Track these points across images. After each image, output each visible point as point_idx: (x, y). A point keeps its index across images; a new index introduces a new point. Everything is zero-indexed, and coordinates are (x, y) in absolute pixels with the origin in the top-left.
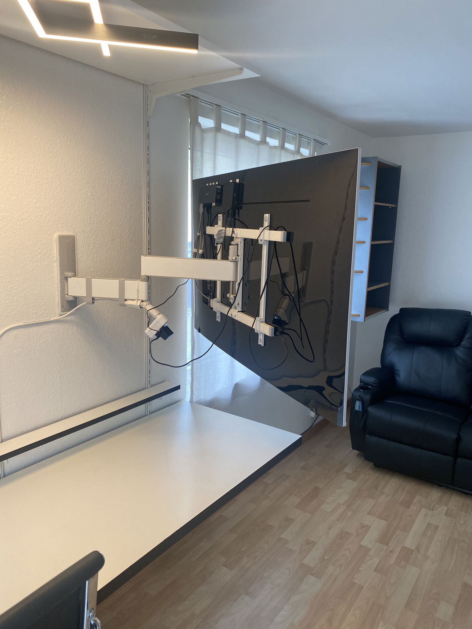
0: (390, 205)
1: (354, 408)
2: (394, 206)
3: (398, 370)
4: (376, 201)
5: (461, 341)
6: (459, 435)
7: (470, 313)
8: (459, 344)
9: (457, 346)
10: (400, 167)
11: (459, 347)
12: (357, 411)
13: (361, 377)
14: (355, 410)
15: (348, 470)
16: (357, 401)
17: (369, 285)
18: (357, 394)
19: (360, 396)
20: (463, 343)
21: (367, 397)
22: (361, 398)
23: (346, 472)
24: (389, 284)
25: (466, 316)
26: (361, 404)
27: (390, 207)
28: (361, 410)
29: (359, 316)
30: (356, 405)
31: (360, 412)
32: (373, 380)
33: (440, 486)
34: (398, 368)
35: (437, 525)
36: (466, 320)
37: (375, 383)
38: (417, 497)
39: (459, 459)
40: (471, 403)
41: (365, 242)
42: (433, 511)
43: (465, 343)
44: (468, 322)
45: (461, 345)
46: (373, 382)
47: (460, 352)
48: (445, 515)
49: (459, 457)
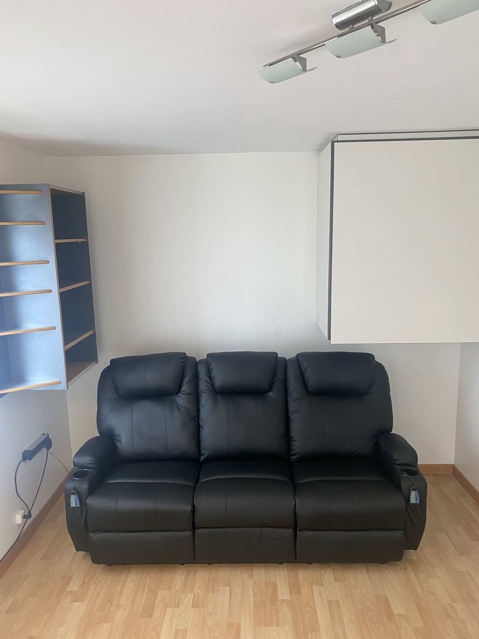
0: (80, 240)
1: (69, 505)
2: (84, 240)
3: (118, 436)
4: (56, 237)
5: (180, 388)
6: (193, 506)
7: (185, 354)
8: (179, 391)
9: (177, 393)
10: (84, 193)
11: (179, 394)
12: (74, 508)
13: (74, 460)
14: (71, 507)
15: (74, 586)
16: (72, 496)
17: (66, 341)
18: (70, 485)
19: (74, 489)
20: (183, 389)
21: (84, 486)
22: (77, 491)
23: (70, 592)
24: (93, 332)
25: (182, 358)
26: (77, 498)
28: (78, 505)
29: (60, 383)
30: (71, 501)
31: (77, 508)
32: (89, 460)
33: (182, 564)
34: (118, 433)
35: (185, 628)
36: (183, 363)
37: (91, 462)
38: (159, 594)
39: (198, 531)
40: (200, 454)
41: (51, 291)
42: (179, 608)
43: (185, 388)
44: (184, 365)
45: (181, 391)
46: (89, 463)
47: (181, 400)
48: (192, 607)
49: (197, 528)
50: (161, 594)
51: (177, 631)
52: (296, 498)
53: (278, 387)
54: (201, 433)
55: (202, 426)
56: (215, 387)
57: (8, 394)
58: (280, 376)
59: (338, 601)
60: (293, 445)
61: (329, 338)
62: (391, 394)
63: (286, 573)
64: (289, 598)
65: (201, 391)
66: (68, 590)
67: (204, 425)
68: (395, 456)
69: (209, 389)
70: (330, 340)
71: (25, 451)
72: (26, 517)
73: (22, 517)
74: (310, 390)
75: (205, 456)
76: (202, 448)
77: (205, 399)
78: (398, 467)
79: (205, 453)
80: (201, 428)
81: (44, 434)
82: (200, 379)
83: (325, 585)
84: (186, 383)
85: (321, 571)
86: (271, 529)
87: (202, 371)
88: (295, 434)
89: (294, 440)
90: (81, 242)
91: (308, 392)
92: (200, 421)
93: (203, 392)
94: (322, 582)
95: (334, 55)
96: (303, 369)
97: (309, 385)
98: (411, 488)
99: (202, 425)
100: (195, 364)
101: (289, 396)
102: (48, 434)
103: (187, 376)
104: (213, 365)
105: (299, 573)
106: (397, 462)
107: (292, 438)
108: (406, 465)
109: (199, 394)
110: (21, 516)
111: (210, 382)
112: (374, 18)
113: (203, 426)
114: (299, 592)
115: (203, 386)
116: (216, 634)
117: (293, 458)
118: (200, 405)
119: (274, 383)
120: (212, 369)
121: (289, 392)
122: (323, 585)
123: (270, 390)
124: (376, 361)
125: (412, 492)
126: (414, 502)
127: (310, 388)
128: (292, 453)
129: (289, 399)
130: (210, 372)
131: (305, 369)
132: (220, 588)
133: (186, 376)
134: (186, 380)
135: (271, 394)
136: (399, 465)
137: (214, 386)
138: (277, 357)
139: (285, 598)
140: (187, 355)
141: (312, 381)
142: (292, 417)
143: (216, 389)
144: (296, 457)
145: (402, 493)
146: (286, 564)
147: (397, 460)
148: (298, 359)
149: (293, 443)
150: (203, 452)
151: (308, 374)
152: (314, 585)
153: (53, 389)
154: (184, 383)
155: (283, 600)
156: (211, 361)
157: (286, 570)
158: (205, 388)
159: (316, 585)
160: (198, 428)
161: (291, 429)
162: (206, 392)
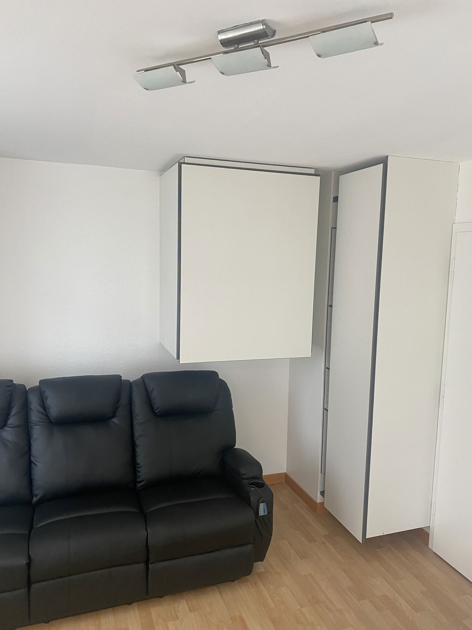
5: (6, 420)
6: (29, 557)
7: (12, 381)
8: (5, 425)
9: (3, 427)
11: (5, 428)
20: (9, 422)
25: (9, 386)
36: (10, 392)
39: (34, 587)
40: (32, 496)
43: (12, 421)
44: (11, 395)
45: (8, 424)
47: (8, 434)
49: (33, 583)
52: (148, 528)
53: (122, 412)
54: (33, 472)
55: (34, 464)
56: (51, 417)
58: (124, 400)
60: (139, 472)
61: (178, 357)
62: (234, 409)
63: (138, 614)
65: (32, 423)
67: (37, 462)
68: (242, 471)
69: (44, 421)
70: (179, 360)
74: (156, 411)
75: (38, 497)
76: (34, 488)
77: (38, 432)
78: (245, 481)
79: (39, 493)
80: (33, 465)
82: (31, 409)
83: (181, 618)
84: (13, 415)
85: (175, 604)
87: (34, 400)
88: (140, 460)
89: (140, 466)
91: (155, 414)
92: (32, 458)
93: (34, 424)
94: (177, 616)
95: (219, 70)
96: (150, 390)
97: (155, 407)
98: (260, 501)
99: (34, 462)
100: (25, 391)
101: (134, 420)
103: (15, 407)
104: (48, 393)
105: (152, 611)
106: (244, 477)
107: (139, 464)
108: (254, 478)
109: (31, 427)
111: (44, 412)
112: (259, 42)
113: (36, 463)
115: (35, 417)
117: (139, 485)
118: (32, 439)
119: (119, 407)
120: (47, 398)
121: (134, 416)
122: (178, 619)
123: (114, 416)
124: (220, 379)
125: (261, 504)
126: (263, 515)
127: (156, 410)
128: (138, 480)
129: (135, 422)
130: (44, 401)
131: (152, 391)
133: (13, 407)
134: (14, 411)
135: (115, 420)
136: (247, 479)
137: (49, 416)
138: (121, 380)
140: (14, 382)
141: (159, 403)
142: (138, 442)
143: (52, 420)
144: (142, 484)
145: (250, 506)
146: (136, 603)
147: (244, 475)
148: (143, 381)
149: (138, 469)
150: (36, 492)
151: (155, 395)
152: (169, 621)
154: (12, 415)
156: (44, 388)
157: (137, 611)
158: (37, 419)
159: (171, 621)
160: (30, 465)
161: (137, 454)
162: (39, 424)
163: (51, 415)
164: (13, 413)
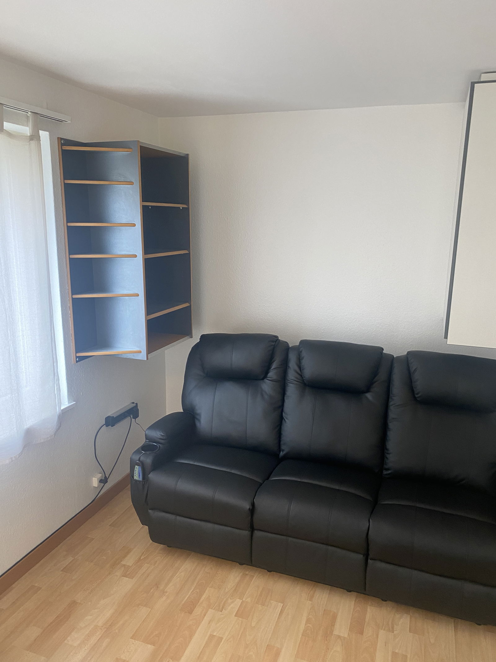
0: (181, 206)
1: (133, 477)
2: (185, 206)
3: (198, 414)
5: (267, 373)
6: (253, 505)
7: (276, 337)
8: (265, 377)
9: (263, 379)
10: (188, 155)
11: (265, 380)
12: (136, 481)
13: (148, 432)
15: (129, 561)
17: (149, 309)
18: (136, 457)
19: (139, 460)
20: (270, 374)
21: (148, 461)
23: (124, 565)
24: (189, 305)
25: (273, 342)
26: (140, 469)
27: (181, 208)
28: (141, 479)
29: (140, 352)
30: (135, 473)
31: (139, 481)
32: (160, 435)
33: (241, 564)
34: (198, 412)
35: (221, 636)
36: (273, 346)
37: (162, 438)
38: (207, 591)
39: (257, 533)
40: (280, 450)
41: (135, 256)
42: (221, 612)
43: (272, 374)
44: (274, 348)
45: (268, 377)
46: (159, 437)
47: (267, 386)
48: (235, 616)
49: (256, 530)
50: (209, 592)
51: (212, 637)
52: (371, 520)
53: (378, 388)
54: (282, 427)
55: (285, 420)
56: (304, 378)
57: (93, 357)
58: (382, 376)
59: (406, 656)
60: (387, 458)
61: (446, 337)
63: (352, 607)
64: (346, 636)
65: (288, 380)
66: (123, 563)
67: (287, 418)
69: (299, 381)
70: (446, 339)
71: (109, 417)
72: (103, 481)
73: (99, 481)
74: (416, 396)
75: (284, 452)
76: (282, 443)
77: (292, 390)
79: (285, 449)
80: (283, 421)
81: (133, 403)
82: (289, 367)
83: (395, 632)
84: (274, 369)
85: (396, 614)
86: (339, 550)
87: (293, 358)
88: (391, 445)
89: (388, 452)
90: (182, 208)
91: (415, 398)
92: (283, 413)
93: (290, 382)
94: (393, 628)
96: (412, 370)
97: (416, 391)
99: (285, 418)
100: (286, 348)
101: (390, 400)
102: (137, 404)
103: (275, 362)
104: (304, 354)
105: (369, 610)
107: (387, 449)
109: (287, 384)
110: (98, 479)
111: (299, 372)
113: (285, 419)
114: (362, 633)
115: (292, 375)
116: (251, 653)
117: (385, 472)
118: (286, 396)
120: (303, 358)
121: (391, 395)
122: (393, 632)
123: (368, 390)
127: (417, 394)
128: (386, 466)
129: (391, 403)
130: (301, 361)
131: (414, 371)
132: (272, 602)
133: (274, 362)
134: (274, 366)
135: (369, 396)
138: (382, 353)
139: (342, 635)
140: (279, 338)
141: (421, 385)
142: (391, 425)
143: (305, 381)
144: (390, 472)
146: (355, 593)
148: (407, 358)
149: (388, 456)
150: (283, 447)
151: (417, 376)
152: (382, 629)
153: (133, 358)
154: (271, 369)
155: (339, 637)
156: (302, 349)
157: (353, 602)
158: (293, 378)
159: (384, 630)
160: (280, 420)
161: (387, 438)
162: (294, 383)
163: (304, 376)
164: (273, 368)
